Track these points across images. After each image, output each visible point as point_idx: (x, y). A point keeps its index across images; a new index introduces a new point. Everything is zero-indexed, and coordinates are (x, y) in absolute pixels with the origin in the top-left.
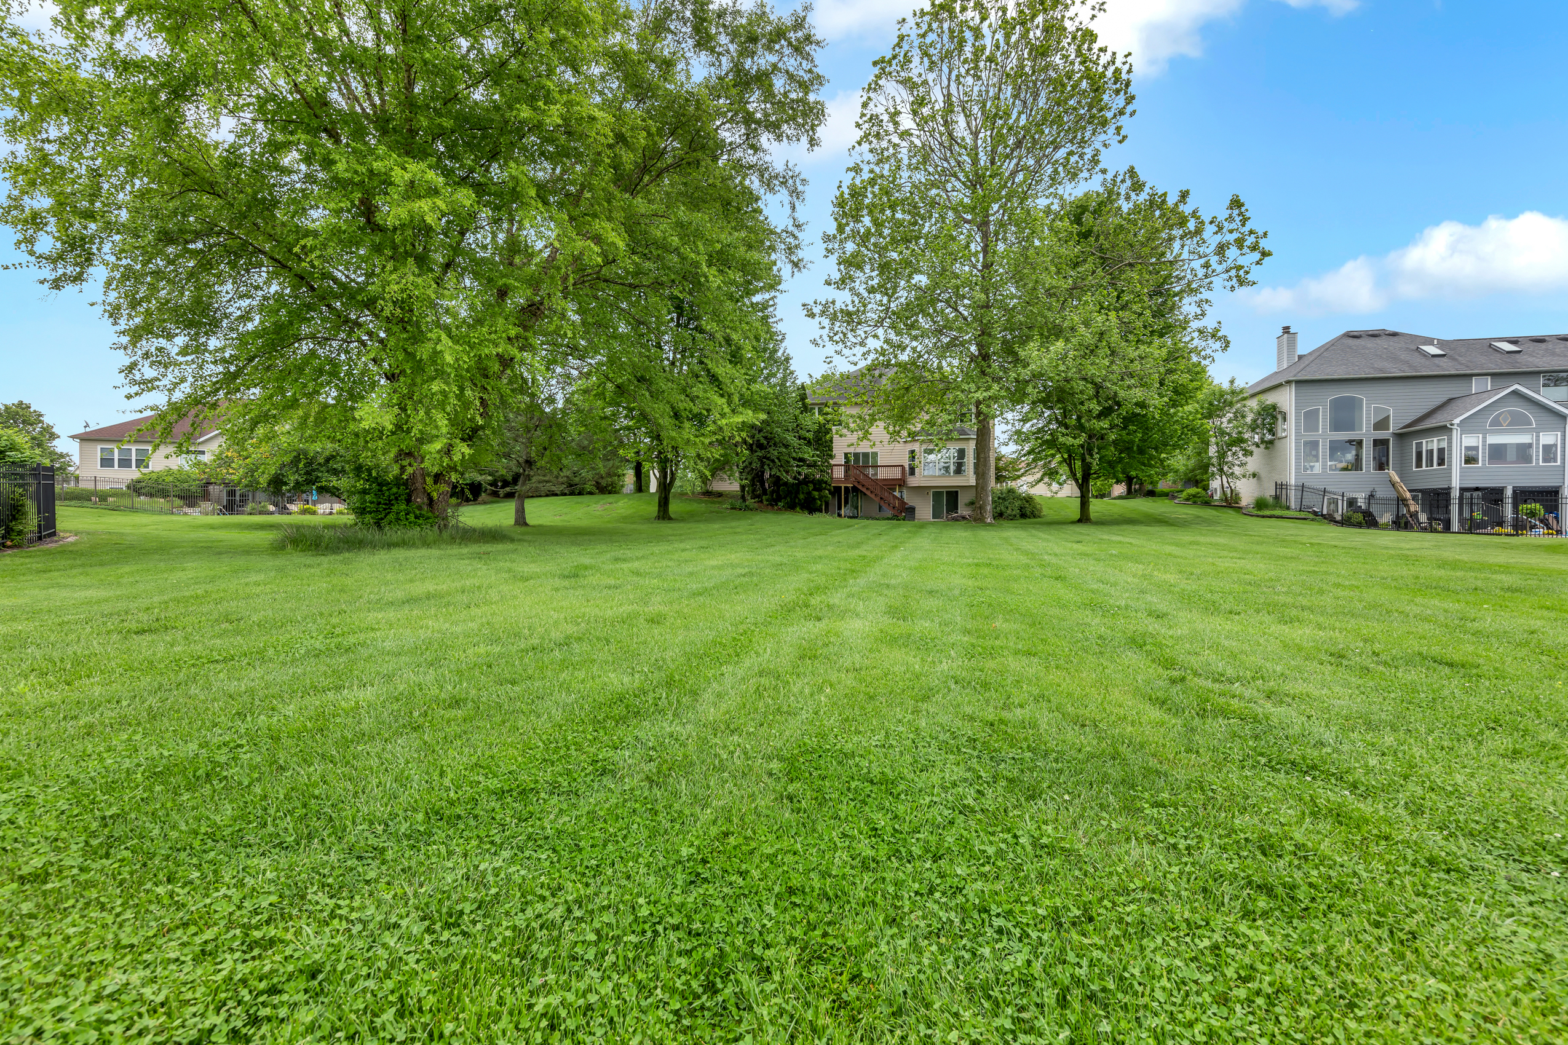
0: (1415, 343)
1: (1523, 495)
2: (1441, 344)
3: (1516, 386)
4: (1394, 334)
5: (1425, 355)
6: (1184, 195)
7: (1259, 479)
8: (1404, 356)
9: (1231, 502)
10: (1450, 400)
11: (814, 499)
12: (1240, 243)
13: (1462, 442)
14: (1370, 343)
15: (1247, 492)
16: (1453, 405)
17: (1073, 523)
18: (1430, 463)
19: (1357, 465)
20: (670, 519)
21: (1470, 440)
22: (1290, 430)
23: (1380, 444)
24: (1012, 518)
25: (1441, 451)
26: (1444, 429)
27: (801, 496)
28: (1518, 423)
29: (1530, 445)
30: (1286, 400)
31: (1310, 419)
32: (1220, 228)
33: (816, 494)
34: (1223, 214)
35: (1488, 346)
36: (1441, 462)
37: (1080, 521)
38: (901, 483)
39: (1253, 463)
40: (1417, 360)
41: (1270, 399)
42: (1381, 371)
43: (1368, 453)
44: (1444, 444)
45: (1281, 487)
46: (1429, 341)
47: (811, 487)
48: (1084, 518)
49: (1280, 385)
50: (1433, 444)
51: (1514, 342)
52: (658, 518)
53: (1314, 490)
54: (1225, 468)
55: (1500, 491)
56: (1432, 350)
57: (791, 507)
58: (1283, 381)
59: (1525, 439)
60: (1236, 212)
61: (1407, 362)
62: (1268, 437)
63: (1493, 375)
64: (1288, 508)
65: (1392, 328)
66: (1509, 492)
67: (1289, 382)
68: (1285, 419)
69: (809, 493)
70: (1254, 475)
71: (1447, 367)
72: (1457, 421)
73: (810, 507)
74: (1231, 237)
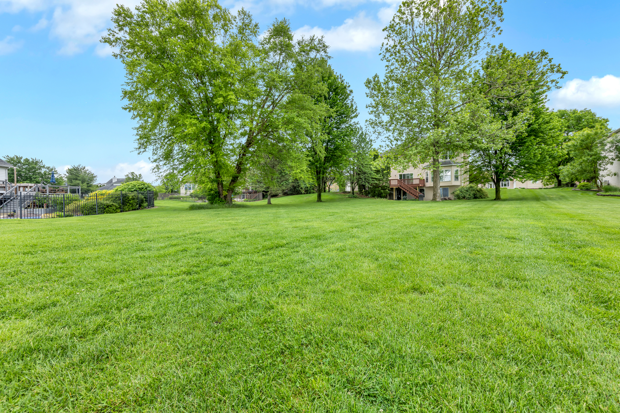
7: (618, 176)
11: (382, 193)
15: (613, 183)
17: (492, 200)
20: (321, 201)
24: (469, 199)
33: (382, 191)
37: (495, 200)
38: (421, 186)
48: (498, 198)
52: (317, 201)
57: (373, 196)
69: (380, 191)
73: (380, 196)
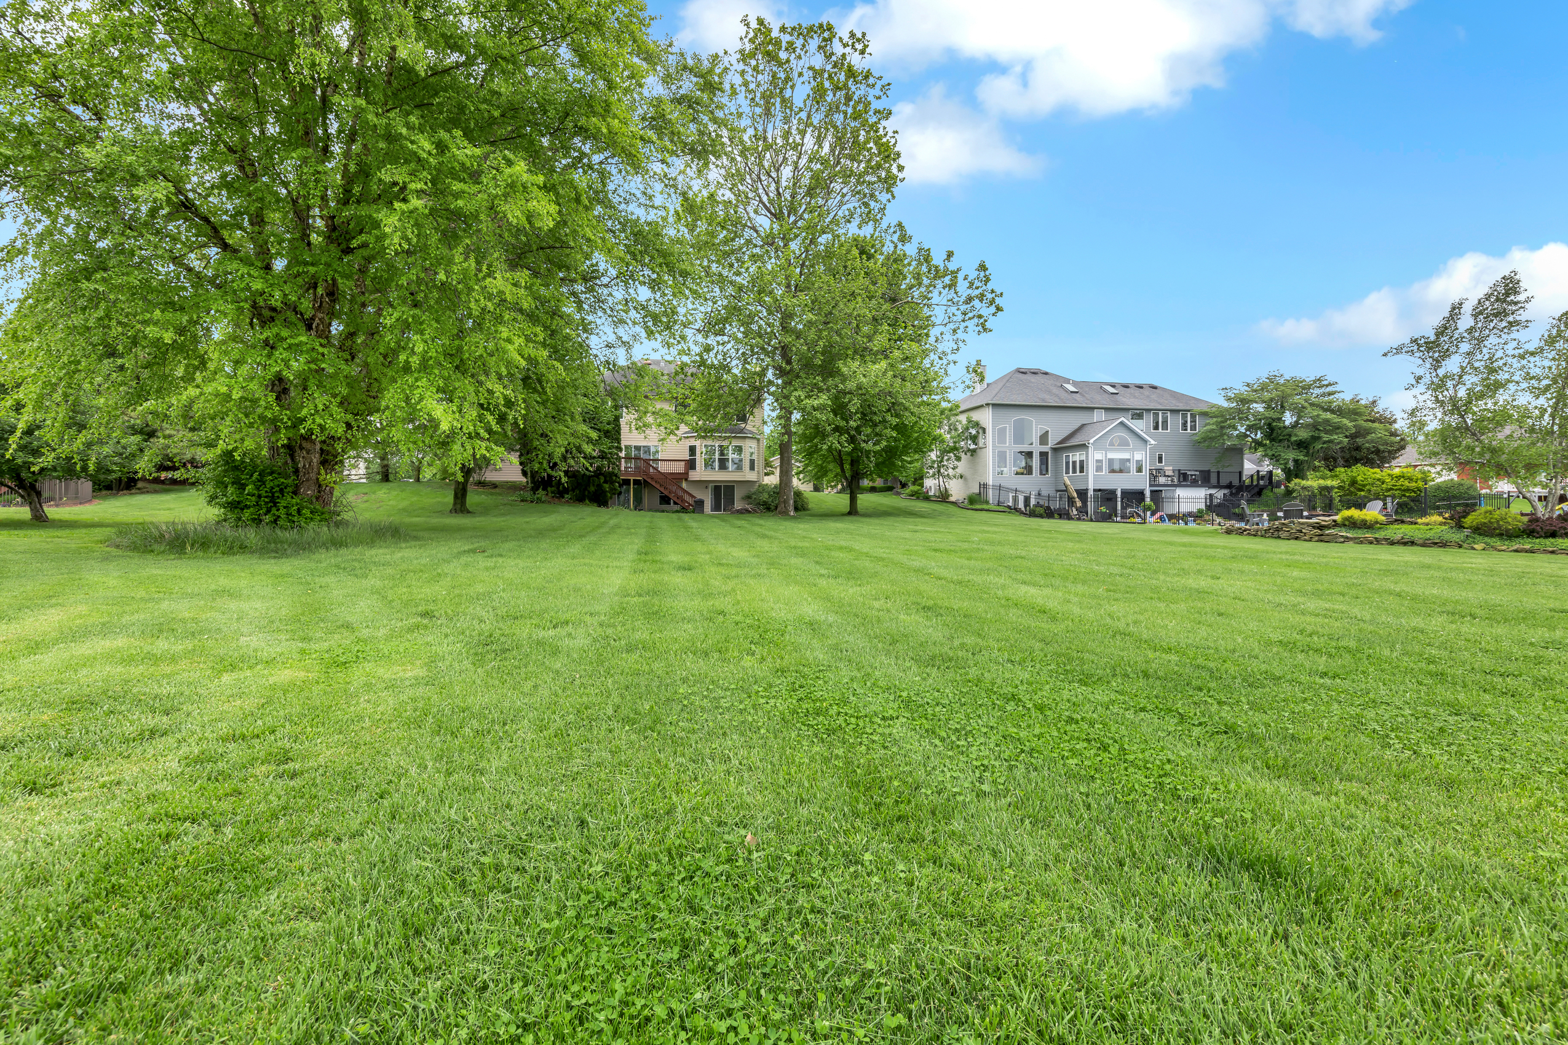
0: (1060, 381)
1: (1126, 494)
2: (1075, 384)
3: (1122, 419)
4: (1046, 373)
5: (1066, 390)
6: (950, 255)
7: (966, 480)
8: (1055, 390)
9: (944, 497)
10: (1083, 425)
11: (604, 492)
12: (981, 297)
13: (1095, 456)
14: (1033, 378)
15: (957, 490)
16: (1086, 428)
17: (843, 515)
18: (1074, 471)
19: (1028, 470)
20: (469, 512)
21: (1099, 456)
22: (989, 441)
23: (1043, 455)
25: (1082, 462)
26: (1083, 447)
27: (592, 489)
28: (1124, 444)
29: (1128, 460)
30: (986, 417)
31: (1002, 433)
32: (971, 284)
33: (606, 486)
34: (973, 275)
35: (1100, 387)
36: (1082, 471)
37: (850, 513)
38: (684, 476)
39: (962, 466)
40: (1063, 395)
41: (976, 416)
42: (1043, 400)
43: (1036, 462)
44: (1083, 458)
45: (983, 486)
46: (1068, 381)
47: (602, 479)
48: (853, 511)
49: (982, 406)
50: (1076, 457)
51: (1113, 386)
52: (455, 510)
53: (1008, 490)
54: (942, 470)
55: (1113, 492)
56: (1071, 388)
57: (580, 499)
58: (983, 403)
59: (1125, 455)
60: (982, 274)
61: (1057, 396)
62: (973, 447)
63: (1106, 409)
64: (987, 502)
65: (1045, 369)
66: (1119, 494)
67: (988, 404)
68: (984, 432)
69: (599, 486)
70: (961, 477)
71: (1079, 401)
72: (1091, 441)
73: (600, 499)
74: (977, 292)
